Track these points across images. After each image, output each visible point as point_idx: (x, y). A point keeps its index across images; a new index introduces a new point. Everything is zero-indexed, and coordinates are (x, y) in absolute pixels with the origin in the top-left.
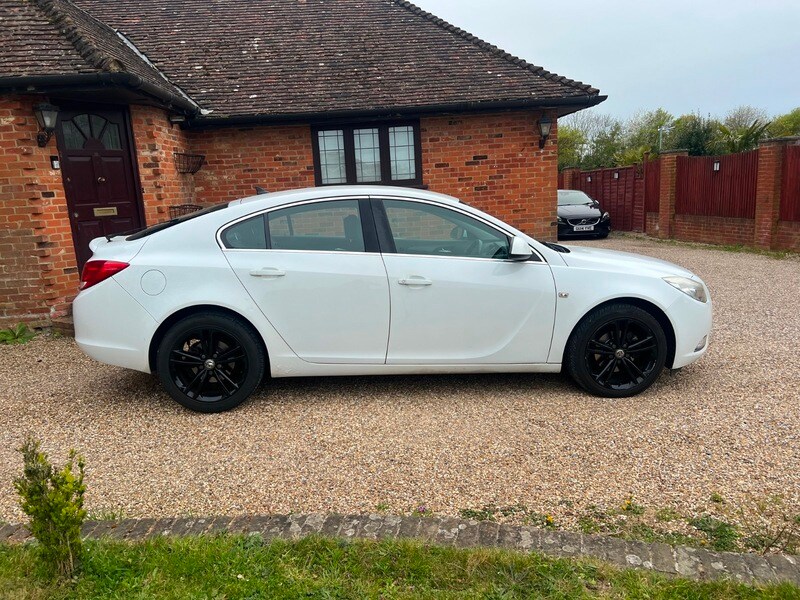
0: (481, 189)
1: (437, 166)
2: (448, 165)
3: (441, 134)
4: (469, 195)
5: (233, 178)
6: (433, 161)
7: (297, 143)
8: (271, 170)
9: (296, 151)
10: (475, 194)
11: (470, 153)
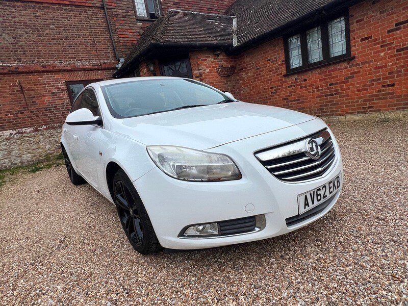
0: (402, 49)
1: (362, 40)
2: (371, 37)
3: (365, 15)
4: (391, 57)
5: (252, 74)
6: (358, 37)
7: (277, 49)
8: (266, 66)
9: (276, 53)
10: (396, 55)
11: (392, 22)
